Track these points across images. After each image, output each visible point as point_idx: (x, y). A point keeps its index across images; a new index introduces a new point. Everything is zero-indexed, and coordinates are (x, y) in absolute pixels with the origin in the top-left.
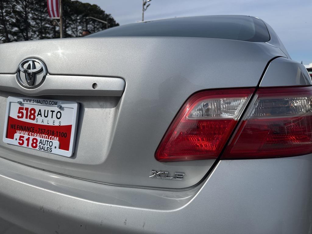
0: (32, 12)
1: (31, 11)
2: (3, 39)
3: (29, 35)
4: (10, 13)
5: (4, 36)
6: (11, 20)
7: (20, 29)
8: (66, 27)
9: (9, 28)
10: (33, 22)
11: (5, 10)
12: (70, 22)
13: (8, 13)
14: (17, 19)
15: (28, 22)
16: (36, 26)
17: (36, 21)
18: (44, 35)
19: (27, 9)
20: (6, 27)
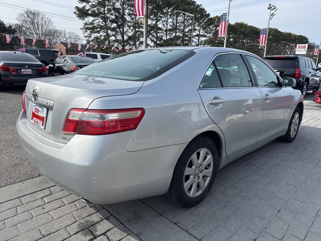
0: (129, 8)
1: (127, 7)
2: (104, 35)
3: (125, 30)
4: (111, 11)
5: (105, 32)
6: (111, 17)
7: (118, 25)
8: (157, 21)
9: (109, 24)
10: (129, 18)
11: (107, 8)
12: (161, 15)
13: (109, 10)
14: (116, 16)
15: (124, 17)
16: (131, 21)
17: (131, 17)
18: (137, 29)
19: (124, 6)
20: (107, 23)
